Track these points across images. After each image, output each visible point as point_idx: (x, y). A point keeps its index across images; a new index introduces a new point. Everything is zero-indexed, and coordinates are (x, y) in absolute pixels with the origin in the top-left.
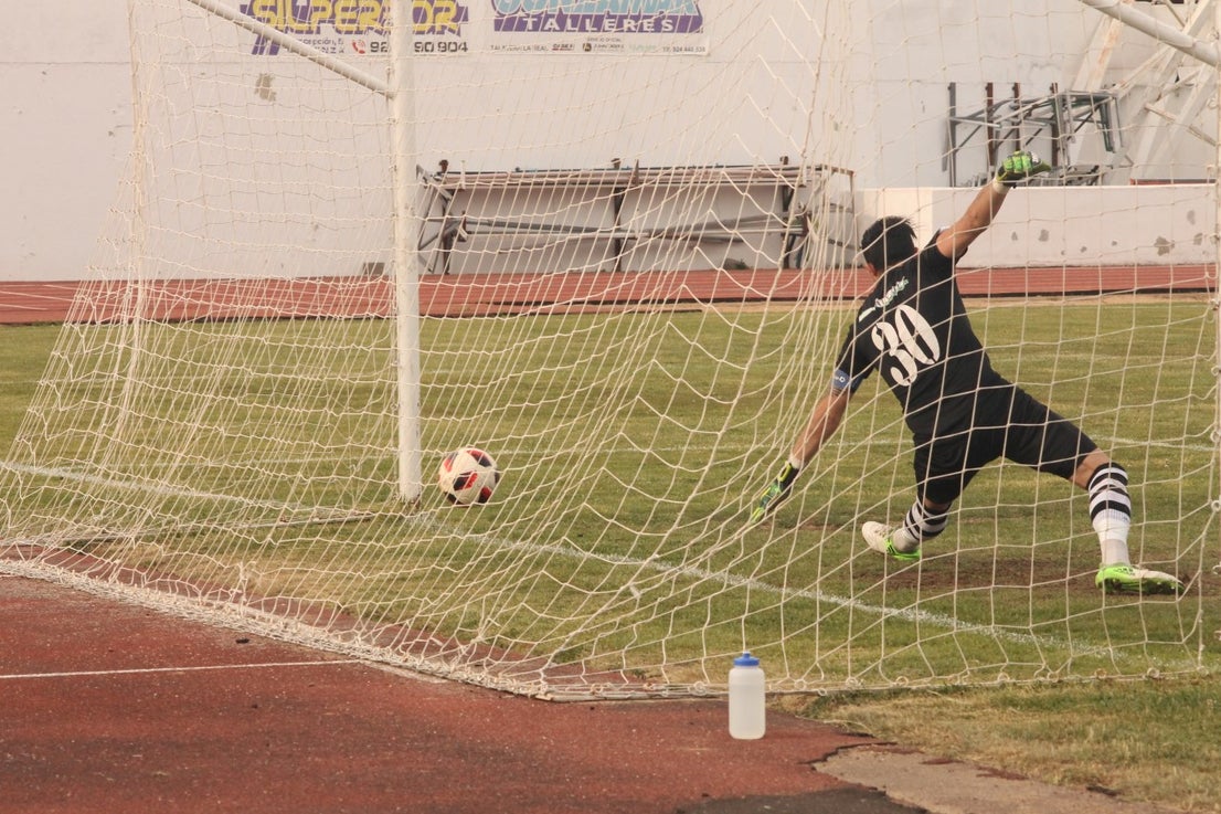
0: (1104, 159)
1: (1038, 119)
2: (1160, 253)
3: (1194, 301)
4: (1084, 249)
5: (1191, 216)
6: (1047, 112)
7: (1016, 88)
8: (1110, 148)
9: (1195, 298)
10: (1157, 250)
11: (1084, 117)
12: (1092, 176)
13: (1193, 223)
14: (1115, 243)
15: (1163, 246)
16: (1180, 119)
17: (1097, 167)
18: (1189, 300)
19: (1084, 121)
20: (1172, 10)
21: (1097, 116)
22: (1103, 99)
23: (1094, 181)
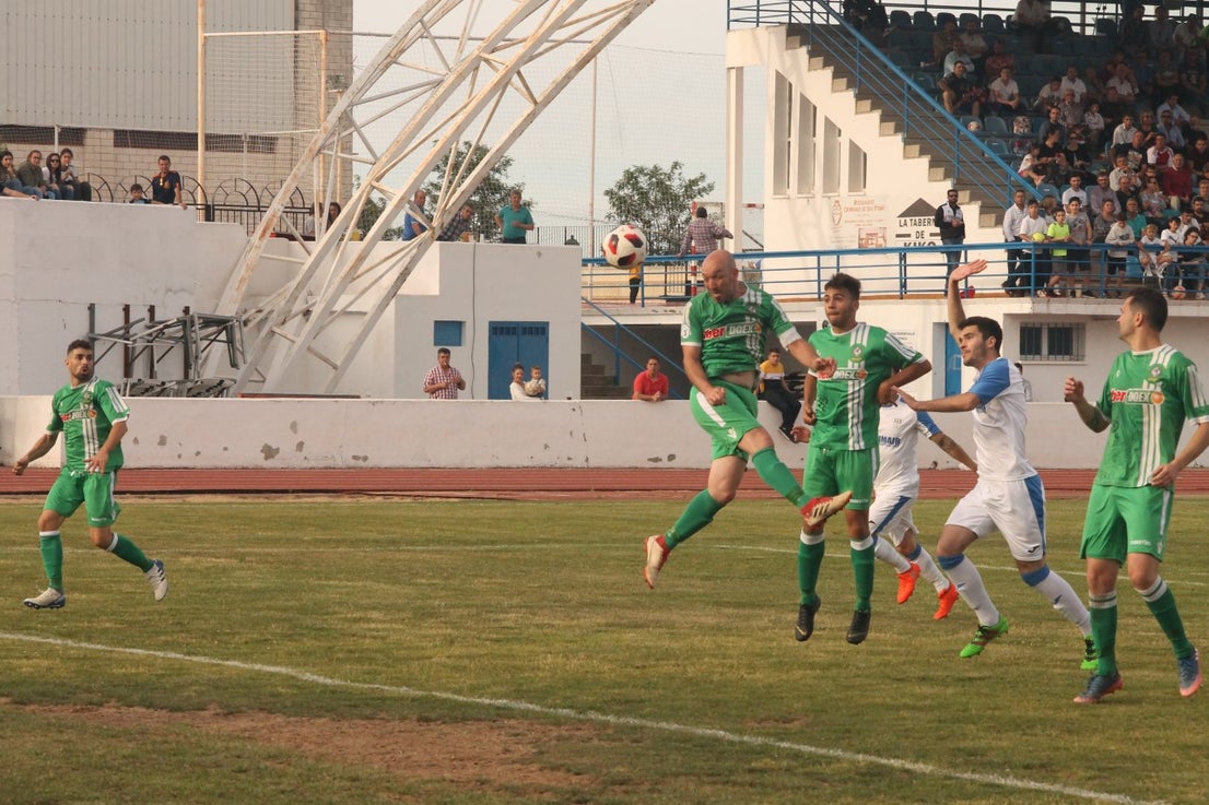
0: (228, 374)
1: (170, 338)
2: (266, 459)
3: (266, 501)
4: (198, 453)
5: (294, 426)
6: (178, 331)
7: (152, 310)
8: (234, 365)
9: (267, 498)
10: (263, 455)
11: (212, 337)
12: (218, 389)
13: (295, 432)
14: (226, 449)
15: (269, 452)
16: (299, 341)
17: (222, 381)
18: (262, 500)
19: (212, 341)
20: (303, 246)
21: (223, 336)
22: (228, 321)
23: (220, 394)
